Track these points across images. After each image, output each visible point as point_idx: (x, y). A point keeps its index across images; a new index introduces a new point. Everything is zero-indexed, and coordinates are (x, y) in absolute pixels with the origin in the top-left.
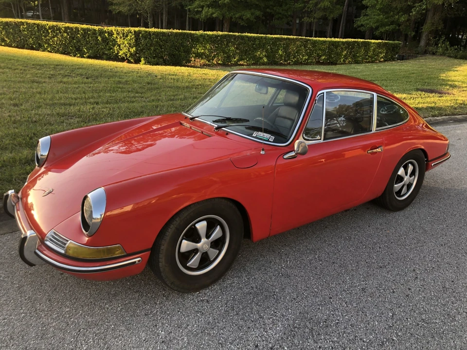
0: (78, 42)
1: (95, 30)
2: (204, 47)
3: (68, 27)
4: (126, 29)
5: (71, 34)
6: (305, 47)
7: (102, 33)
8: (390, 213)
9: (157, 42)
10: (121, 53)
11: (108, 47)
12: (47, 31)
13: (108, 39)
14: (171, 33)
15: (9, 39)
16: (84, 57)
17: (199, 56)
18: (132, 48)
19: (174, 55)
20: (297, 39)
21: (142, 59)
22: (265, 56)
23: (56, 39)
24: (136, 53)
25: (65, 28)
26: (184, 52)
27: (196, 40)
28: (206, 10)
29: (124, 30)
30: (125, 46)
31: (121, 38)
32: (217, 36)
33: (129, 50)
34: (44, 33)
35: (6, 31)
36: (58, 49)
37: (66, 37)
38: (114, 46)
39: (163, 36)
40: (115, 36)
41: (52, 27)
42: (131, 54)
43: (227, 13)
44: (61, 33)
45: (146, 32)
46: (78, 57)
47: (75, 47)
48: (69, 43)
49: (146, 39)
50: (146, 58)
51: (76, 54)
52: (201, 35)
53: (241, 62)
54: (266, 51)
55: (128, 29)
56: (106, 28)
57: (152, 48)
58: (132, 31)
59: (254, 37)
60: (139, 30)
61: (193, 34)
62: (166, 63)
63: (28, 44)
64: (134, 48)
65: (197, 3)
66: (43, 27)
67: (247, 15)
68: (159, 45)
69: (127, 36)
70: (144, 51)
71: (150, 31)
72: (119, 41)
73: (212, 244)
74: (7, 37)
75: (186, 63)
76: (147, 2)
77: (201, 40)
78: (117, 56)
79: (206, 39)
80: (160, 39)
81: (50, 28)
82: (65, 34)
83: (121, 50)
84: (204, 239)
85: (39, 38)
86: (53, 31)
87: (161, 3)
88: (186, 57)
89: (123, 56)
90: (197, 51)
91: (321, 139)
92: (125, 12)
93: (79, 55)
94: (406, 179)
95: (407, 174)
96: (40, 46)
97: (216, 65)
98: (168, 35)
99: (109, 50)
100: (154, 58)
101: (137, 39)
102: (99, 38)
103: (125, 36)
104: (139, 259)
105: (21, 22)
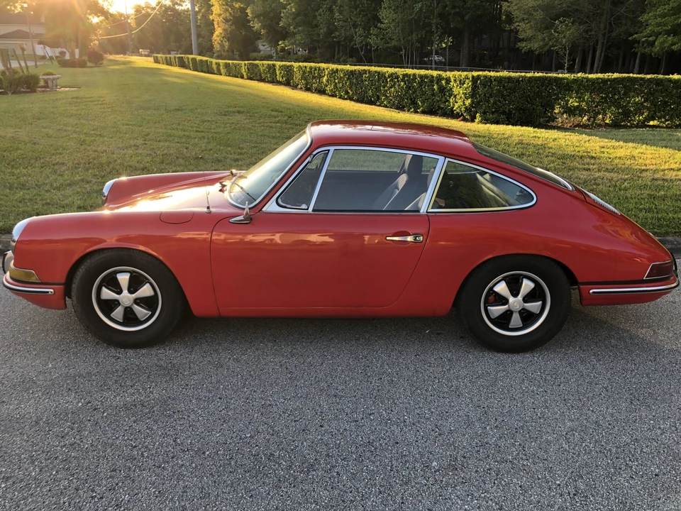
0: (414, 92)
1: (433, 77)
2: (580, 98)
3: (407, 74)
4: (464, 74)
5: (408, 83)
7: (439, 78)
9: (499, 91)
10: (456, 106)
11: (444, 99)
12: (387, 80)
13: (445, 88)
14: (522, 77)
15: (352, 91)
16: (418, 112)
17: (570, 111)
18: (468, 99)
19: (524, 110)
21: (478, 115)
23: (393, 89)
24: (472, 105)
25: (404, 75)
26: (542, 106)
29: (461, 76)
30: (461, 98)
31: (457, 86)
32: (605, 81)
33: (464, 103)
34: (383, 82)
35: (350, 82)
36: (394, 102)
37: (403, 87)
38: (450, 95)
39: (509, 82)
40: (452, 84)
41: (391, 75)
42: (466, 108)
44: (398, 81)
45: (486, 77)
46: (411, 112)
47: (411, 99)
48: (405, 94)
49: (485, 87)
50: (485, 113)
52: (575, 81)
53: (651, 123)
56: (444, 74)
57: (492, 100)
58: (470, 76)
60: (478, 76)
61: (561, 79)
62: (509, 122)
63: (367, 97)
64: (469, 101)
65: (650, 28)
68: (503, 95)
69: (464, 83)
70: (481, 104)
71: (491, 76)
72: (455, 91)
73: (138, 301)
74: (351, 88)
75: (548, 121)
76: (567, 33)
77: (575, 86)
78: (452, 110)
79: (584, 86)
80: (504, 87)
81: (389, 77)
82: (402, 83)
83: (457, 102)
84: (125, 292)
85: (378, 89)
86: (392, 80)
87: (593, 33)
88: (545, 113)
89: (458, 110)
90: (567, 104)
91: (307, 209)
92: (536, 50)
93: (412, 110)
94: (515, 302)
95: (515, 294)
96: (378, 98)
97: (600, 126)
98: (517, 80)
99: (445, 102)
100: (493, 113)
101: (475, 86)
102: (435, 87)
103: (462, 83)
104: (52, 290)
105: (364, 70)
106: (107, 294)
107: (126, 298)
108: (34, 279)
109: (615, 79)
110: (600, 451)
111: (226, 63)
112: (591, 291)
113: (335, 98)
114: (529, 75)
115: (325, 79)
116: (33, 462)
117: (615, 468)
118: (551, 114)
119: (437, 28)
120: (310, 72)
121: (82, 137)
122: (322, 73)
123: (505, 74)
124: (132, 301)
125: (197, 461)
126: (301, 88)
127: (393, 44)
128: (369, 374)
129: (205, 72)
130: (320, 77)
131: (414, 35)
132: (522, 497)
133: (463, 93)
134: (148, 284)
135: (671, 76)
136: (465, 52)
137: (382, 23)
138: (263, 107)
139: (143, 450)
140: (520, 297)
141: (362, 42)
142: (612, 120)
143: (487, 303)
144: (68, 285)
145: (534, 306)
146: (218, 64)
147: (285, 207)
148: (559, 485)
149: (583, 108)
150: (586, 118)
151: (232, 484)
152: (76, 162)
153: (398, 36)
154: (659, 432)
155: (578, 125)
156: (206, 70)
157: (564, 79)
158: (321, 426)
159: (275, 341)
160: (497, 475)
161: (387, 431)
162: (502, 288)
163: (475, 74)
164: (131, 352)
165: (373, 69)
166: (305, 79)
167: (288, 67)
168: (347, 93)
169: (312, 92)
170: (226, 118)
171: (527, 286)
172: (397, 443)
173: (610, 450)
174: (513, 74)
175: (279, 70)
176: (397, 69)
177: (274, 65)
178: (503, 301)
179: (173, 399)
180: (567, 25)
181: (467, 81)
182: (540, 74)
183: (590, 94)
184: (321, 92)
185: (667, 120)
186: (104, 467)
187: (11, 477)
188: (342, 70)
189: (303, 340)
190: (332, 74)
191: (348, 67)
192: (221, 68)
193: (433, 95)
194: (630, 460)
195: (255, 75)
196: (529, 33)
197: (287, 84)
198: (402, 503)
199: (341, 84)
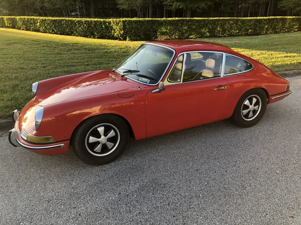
0: (92, 29)
1: (101, 21)
2: (166, 28)
3: (87, 21)
4: (118, 20)
5: (88, 25)
6: (236, 24)
7: (105, 22)
8: (241, 129)
9: (136, 26)
10: (116, 34)
11: (108, 31)
12: (76, 24)
13: (108, 27)
14: (144, 20)
15: (56, 30)
16: (95, 38)
17: (163, 34)
18: (122, 31)
19: (146, 34)
20: (230, 19)
21: (127, 37)
22: (208, 32)
23: (80, 28)
24: (124, 33)
25: (85, 21)
26: (153, 32)
27: (161, 24)
28: (175, 3)
29: (117, 20)
30: (118, 30)
31: (115, 25)
32: (174, 21)
33: (120, 33)
34: (74, 25)
35: (54, 25)
36: (81, 34)
37: (86, 27)
38: (112, 30)
39: (139, 23)
40: (112, 24)
42: (121, 35)
43: (189, 5)
44: (83, 24)
45: (129, 21)
46: (92, 38)
47: (91, 32)
48: (87, 30)
49: (129, 25)
50: (130, 37)
51: (91, 36)
53: (191, 37)
54: (209, 29)
55: (119, 19)
57: (133, 31)
58: (122, 21)
59: (199, 20)
60: (125, 20)
61: (159, 20)
62: (141, 40)
63: (66, 32)
64: (123, 31)
66: (74, 21)
67: (203, 5)
68: (137, 28)
69: (118, 24)
70: (128, 32)
71: (131, 20)
72: (114, 27)
73: (109, 140)
74: (55, 28)
75: (155, 39)
76: (138, 1)
77: (164, 24)
78: (113, 36)
79: (167, 23)
80: (138, 25)
81: (77, 22)
82: (85, 25)
83: (116, 32)
84: (103, 136)
85: (71, 28)
86: (79, 24)
89: (117, 36)
90: (162, 31)
91: (180, 82)
92: (126, 9)
93: (92, 37)
94: (251, 107)
95: (251, 104)
96: (72, 33)
98: (143, 22)
99: (109, 33)
100: (134, 36)
101: (124, 25)
102: (103, 26)
103: (117, 24)
104: (63, 144)
105: (62, 19)
106: (92, 139)
107: (103, 139)
109: (178, 20)
112: (273, 98)
115: (38, 24)
118: (156, 35)
120: (28, 21)
122: (36, 21)
123: (135, 19)
124: (106, 140)
126: (23, 29)
127: (58, 7)
130: (35, 23)
133: (119, 28)
135: (194, 18)
136: (92, 10)
140: (253, 105)
142: (178, 36)
143: (243, 110)
144: (72, 139)
145: (256, 108)
147: (171, 82)
149: (168, 32)
153: (59, 3)
158: (226, 171)
159: (164, 144)
162: (247, 102)
163: (124, 19)
165: (67, 19)
166: (25, 25)
167: (12, 19)
168: (53, 31)
169: (31, 31)
171: (254, 100)
175: (6, 20)
177: (3, 18)
178: (248, 107)
183: (170, 26)
184: (38, 31)
185: (195, 35)
188: (48, 20)
189: (174, 141)
190: (42, 22)
193: (102, 30)
197: (13, 27)
199: (49, 27)
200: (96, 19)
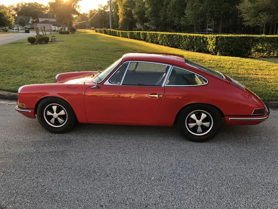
0: (193, 43)
1: (201, 37)
2: (263, 45)
3: (190, 36)
4: (212, 35)
7: (203, 37)
9: (227, 42)
10: (210, 48)
13: (205, 41)
14: (237, 36)
16: (194, 51)
17: (259, 51)
19: (238, 50)
21: (218, 52)
23: (185, 42)
24: (216, 48)
26: (246, 49)
27: (257, 40)
29: (211, 36)
30: (211, 45)
31: (210, 40)
32: (274, 38)
33: (213, 47)
34: (181, 39)
36: (185, 47)
37: (189, 41)
38: (207, 44)
39: (231, 39)
40: (208, 39)
41: (185, 36)
42: (213, 49)
44: (187, 39)
45: (221, 37)
47: (192, 46)
48: (190, 44)
49: (221, 41)
50: (221, 51)
52: (261, 38)
56: (205, 36)
57: (224, 46)
58: (215, 36)
60: (219, 36)
63: (175, 45)
64: (215, 46)
66: (180, 36)
68: (228, 44)
69: (213, 39)
70: (219, 48)
71: (224, 36)
72: (209, 42)
73: (59, 116)
74: (169, 41)
75: (248, 55)
76: (264, 18)
77: (261, 40)
78: (208, 51)
79: (265, 40)
80: (229, 41)
81: (183, 37)
82: (189, 39)
83: (210, 47)
84: (55, 113)
85: (179, 42)
86: (185, 38)
87: (276, 18)
88: (247, 52)
89: (210, 50)
90: (257, 48)
91: (120, 84)
92: (251, 26)
93: (192, 50)
94: (199, 122)
95: (199, 119)
96: (179, 45)
97: (272, 57)
98: (235, 38)
99: (205, 47)
100: (224, 52)
101: (217, 41)
102: (202, 41)
103: (212, 39)
104: (30, 111)
105: (174, 34)
106: (49, 113)
107: (55, 115)
108: (25, 107)
110: (219, 178)
111: (122, 32)
112: (229, 119)
113: (162, 46)
114: (240, 36)
115: (159, 37)
116: (14, 168)
117: (222, 184)
118: (250, 52)
119: (209, 17)
120: (153, 35)
121: (59, 60)
123: (230, 35)
124: (57, 116)
125: (68, 171)
126: (150, 42)
127: (190, 24)
128: (140, 147)
129: (114, 36)
130: (157, 37)
131: (199, 20)
132: (181, 191)
133: (212, 43)
134: (63, 110)
136: (220, 27)
137: (186, 15)
138: (130, 49)
139: (51, 166)
140: (201, 120)
141: (177, 23)
142: (277, 55)
143: (188, 122)
144: (36, 109)
145: (207, 124)
146: (119, 32)
147: (112, 83)
148: (198, 188)
149: (264, 49)
150: (266, 54)
151: (78, 179)
152: (55, 68)
153: (192, 21)
154: (246, 173)
155: (262, 57)
156: (114, 35)
157: (256, 37)
158: (116, 163)
159: (109, 134)
160: (175, 183)
161: (139, 166)
162: (193, 116)
163: (217, 35)
164: (57, 135)
165: (178, 34)
166: (151, 38)
167: (145, 33)
169: (153, 43)
170: (114, 53)
171: (204, 116)
172: (142, 170)
173: (223, 178)
174: (233, 35)
176: (187, 34)
177: (140, 33)
178: (194, 121)
179: (67, 151)
180: (264, 15)
181: (214, 38)
182: (245, 35)
183: (267, 44)
184: (157, 43)
186: (37, 171)
187: (5, 172)
188: (165, 34)
189: (120, 134)
190: (161, 36)
191: (168, 33)
192: (120, 34)
193: (201, 44)
194: (229, 182)
195: (132, 37)
196: (248, 18)
197: (144, 40)
198: (136, 190)
199: (165, 40)
200: (197, 35)
